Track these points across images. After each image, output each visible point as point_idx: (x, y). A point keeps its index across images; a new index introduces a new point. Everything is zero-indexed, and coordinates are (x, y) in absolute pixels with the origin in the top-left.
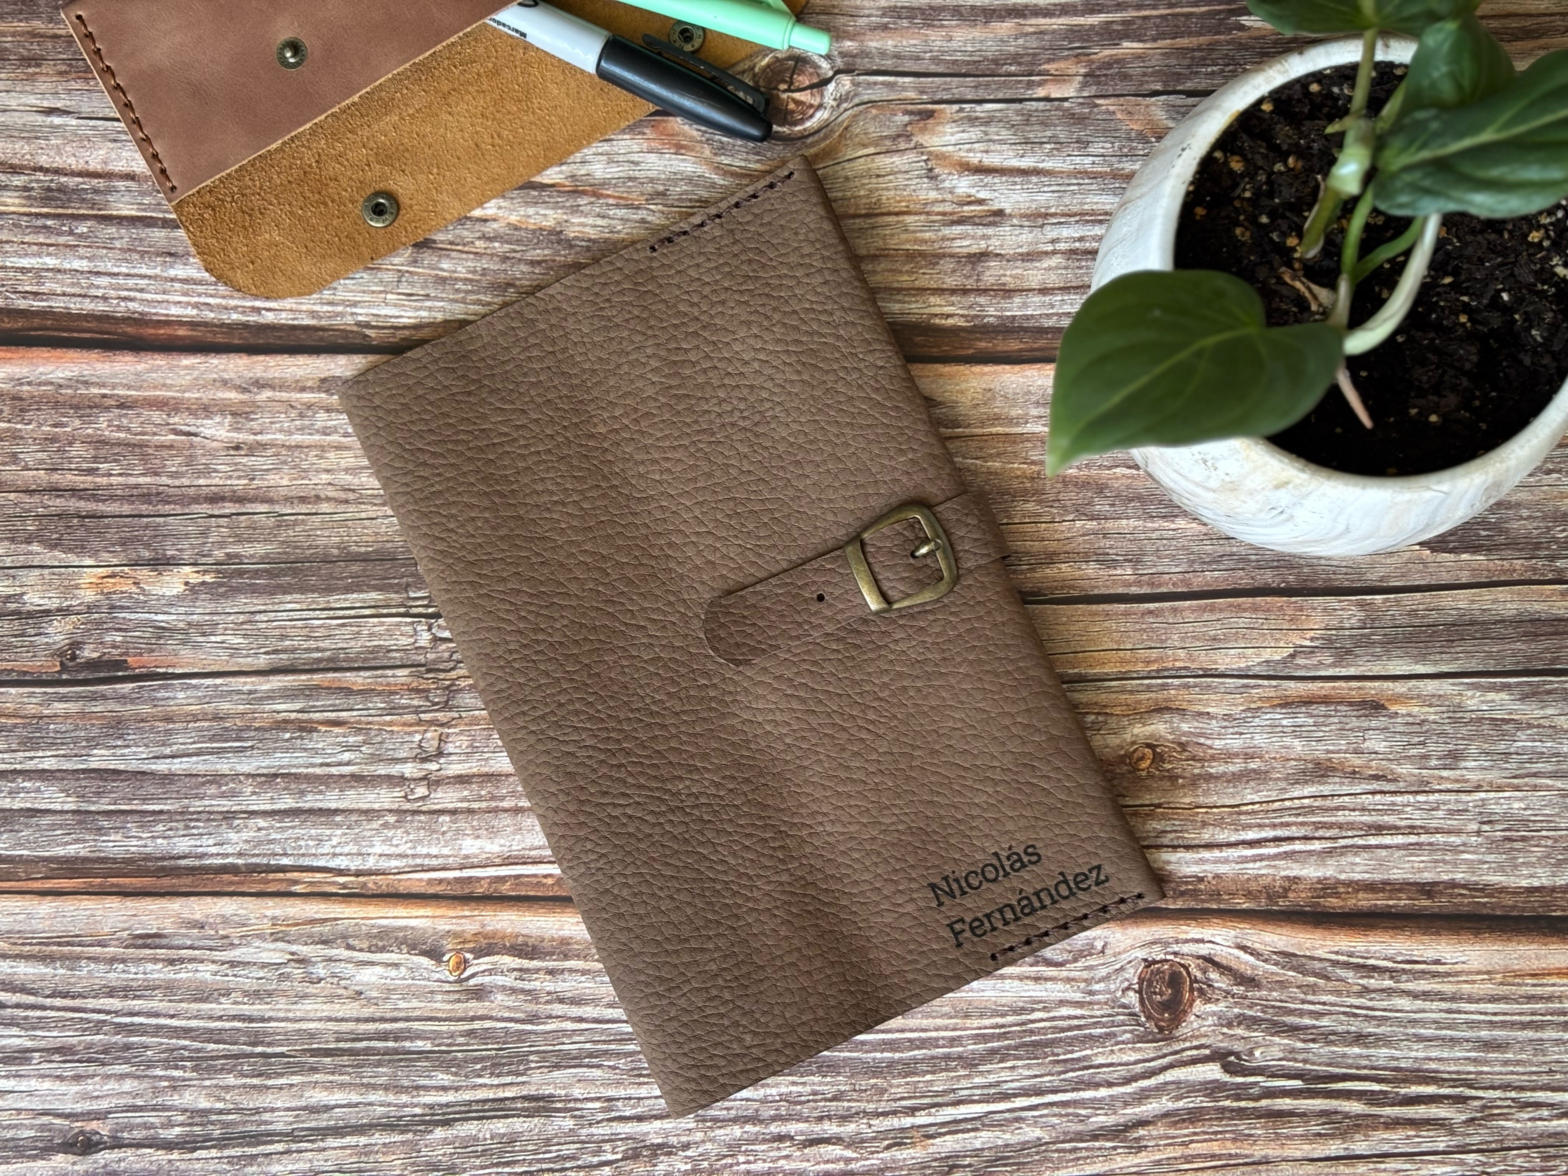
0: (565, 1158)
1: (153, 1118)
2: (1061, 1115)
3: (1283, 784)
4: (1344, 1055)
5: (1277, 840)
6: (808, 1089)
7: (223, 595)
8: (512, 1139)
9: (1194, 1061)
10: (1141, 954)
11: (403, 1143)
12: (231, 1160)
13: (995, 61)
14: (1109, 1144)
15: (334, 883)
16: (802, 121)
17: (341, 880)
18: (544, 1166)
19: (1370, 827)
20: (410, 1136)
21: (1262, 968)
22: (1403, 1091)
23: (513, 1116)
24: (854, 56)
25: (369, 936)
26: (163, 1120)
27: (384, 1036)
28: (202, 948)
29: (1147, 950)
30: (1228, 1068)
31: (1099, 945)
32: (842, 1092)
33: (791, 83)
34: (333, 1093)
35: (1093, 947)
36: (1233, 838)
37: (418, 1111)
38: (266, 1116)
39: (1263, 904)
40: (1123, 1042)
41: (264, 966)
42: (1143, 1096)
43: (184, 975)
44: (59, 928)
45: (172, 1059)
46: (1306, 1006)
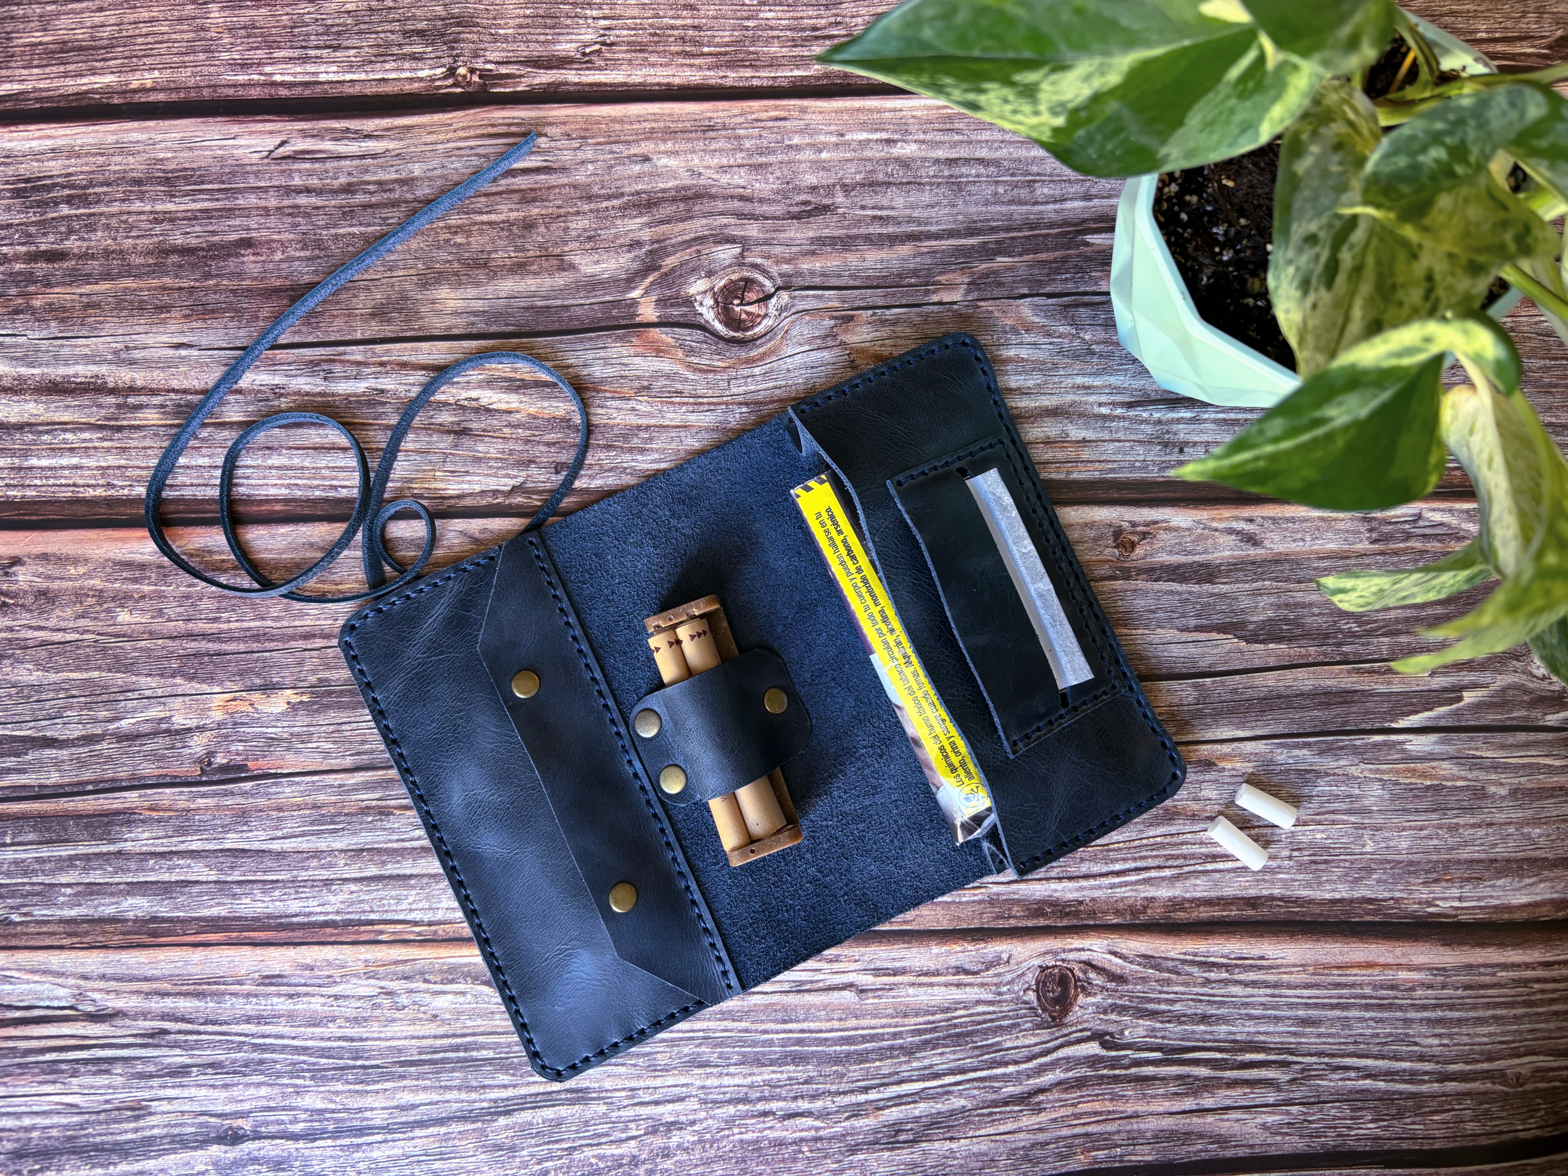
0: (600, 1135)
1: (282, 1116)
2: (979, 1088)
3: (1141, 827)
4: (1193, 1032)
5: (1137, 870)
6: (785, 1076)
7: (316, 711)
8: (558, 1123)
9: (1079, 1041)
10: (1037, 962)
11: (474, 1130)
12: (342, 1148)
13: (899, 276)
14: (1017, 1108)
15: (412, 932)
16: (752, 327)
17: (417, 929)
19: (1207, 856)
20: (479, 1125)
21: (1130, 968)
22: (1239, 1058)
23: (559, 1105)
24: (790, 276)
25: (441, 972)
26: (290, 1117)
27: (456, 1048)
28: (313, 985)
29: (1042, 959)
30: (1104, 1045)
31: (1005, 956)
32: (811, 1078)
33: (742, 299)
34: (419, 1094)
35: (1000, 958)
36: (1105, 869)
37: (485, 1105)
38: (367, 1114)
39: (1128, 919)
40: (1025, 1030)
41: (360, 998)
42: (1041, 1070)
43: (300, 1006)
44: (209, 971)
45: (295, 1071)
46: (1163, 996)
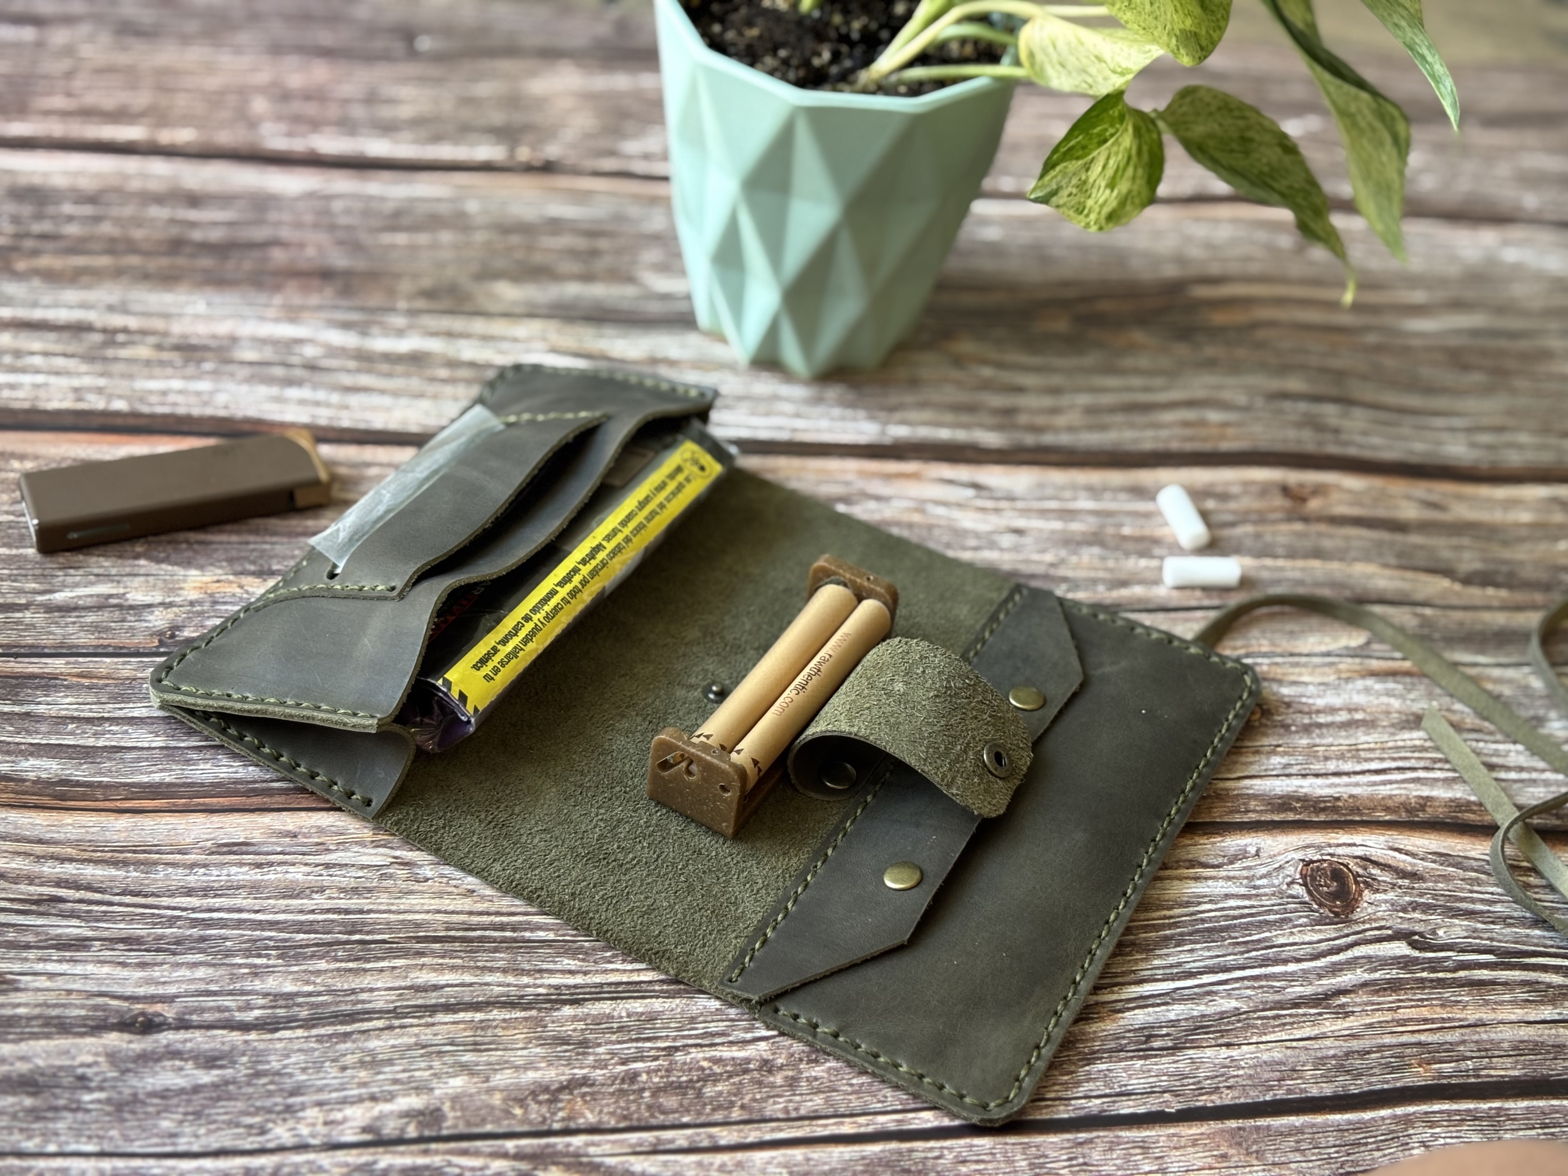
0: (713, 1035)
1: (228, 1002)
2: (1254, 988)
3: (1391, 730)
4: (1528, 936)
5: (1400, 769)
8: (652, 1017)
9: (1378, 940)
10: (1296, 856)
11: (526, 1019)
12: (320, 1039)
14: (1313, 1011)
18: (690, 1042)
20: (534, 1013)
21: (1420, 866)
23: (651, 997)
26: (240, 1004)
28: (294, 853)
29: (1303, 853)
30: (1413, 945)
31: (1252, 850)
34: (444, 974)
35: (1246, 852)
36: (1358, 768)
37: (541, 990)
38: (364, 996)
39: (1404, 816)
40: (1301, 926)
41: (363, 867)
42: (1335, 970)
43: (272, 876)
44: (136, 838)
45: (254, 948)
46: (1475, 895)
